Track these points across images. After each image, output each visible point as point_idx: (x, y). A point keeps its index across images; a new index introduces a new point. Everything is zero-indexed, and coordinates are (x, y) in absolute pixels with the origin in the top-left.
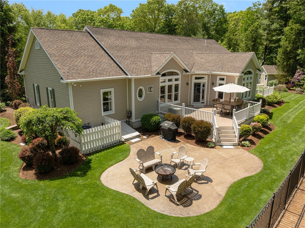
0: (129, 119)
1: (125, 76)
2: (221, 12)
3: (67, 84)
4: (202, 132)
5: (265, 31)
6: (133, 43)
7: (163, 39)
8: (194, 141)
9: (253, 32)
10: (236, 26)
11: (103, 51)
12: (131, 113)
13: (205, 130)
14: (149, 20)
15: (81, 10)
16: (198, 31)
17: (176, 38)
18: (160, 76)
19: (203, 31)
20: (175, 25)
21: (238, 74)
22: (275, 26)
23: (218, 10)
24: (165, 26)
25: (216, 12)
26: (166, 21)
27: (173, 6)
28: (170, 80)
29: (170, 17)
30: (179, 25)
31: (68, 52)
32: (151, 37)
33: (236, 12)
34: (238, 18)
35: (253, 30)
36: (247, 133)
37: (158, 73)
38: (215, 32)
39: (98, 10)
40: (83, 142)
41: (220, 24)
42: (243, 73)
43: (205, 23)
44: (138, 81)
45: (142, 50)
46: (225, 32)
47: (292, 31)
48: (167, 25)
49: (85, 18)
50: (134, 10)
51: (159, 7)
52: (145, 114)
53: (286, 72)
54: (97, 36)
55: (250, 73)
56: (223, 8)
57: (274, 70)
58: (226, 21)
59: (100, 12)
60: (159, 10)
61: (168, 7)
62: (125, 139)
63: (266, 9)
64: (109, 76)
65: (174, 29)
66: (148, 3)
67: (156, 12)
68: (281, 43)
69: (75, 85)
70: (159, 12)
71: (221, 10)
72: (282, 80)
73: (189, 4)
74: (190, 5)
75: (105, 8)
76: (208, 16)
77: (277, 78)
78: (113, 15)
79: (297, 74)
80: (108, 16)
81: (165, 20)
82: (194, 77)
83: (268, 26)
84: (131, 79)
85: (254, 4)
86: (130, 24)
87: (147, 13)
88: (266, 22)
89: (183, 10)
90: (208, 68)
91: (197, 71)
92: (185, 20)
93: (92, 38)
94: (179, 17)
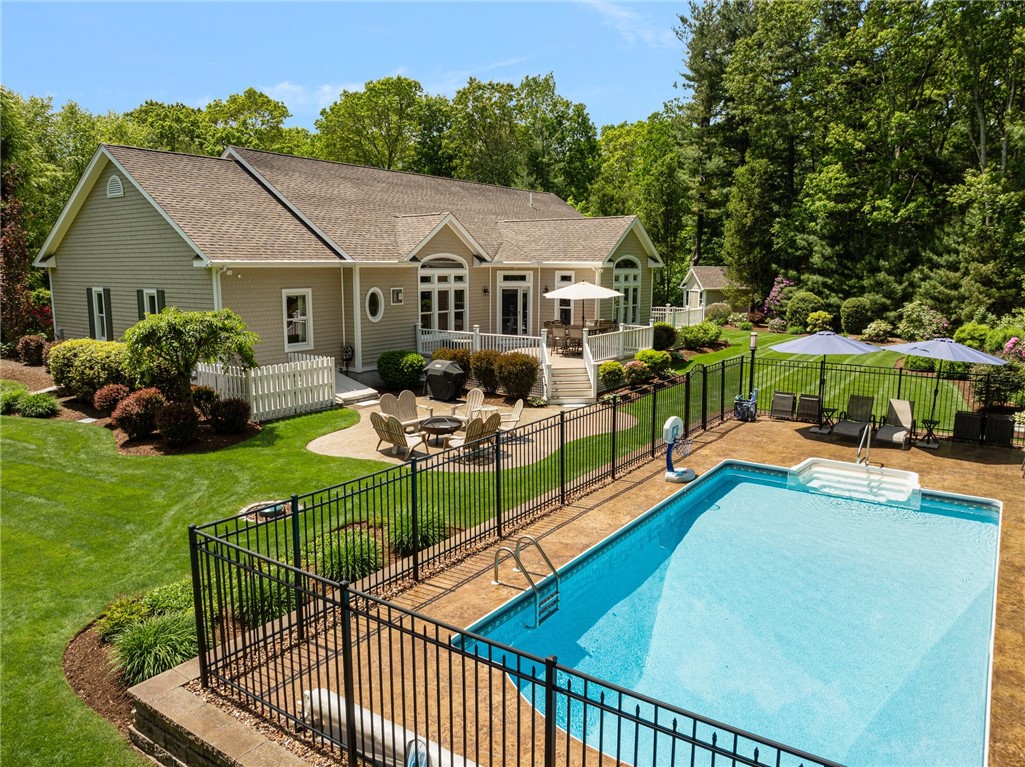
0: (347, 367)
1: (338, 261)
2: (579, 124)
3: (209, 270)
4: (516, 375)
5: (694, 176)
6: (349, 191)
7: (421, 186)
8: (502, 400)
9: (661, 179)
10: (627, 165)
11: (280, 206)
12: (353, 351)
13: (523, 370)
14: (372, 140)
15: (152, 104)
16: (517, 174)
17: (454, 186)
18: (419, 265)
19: (530, 174)
20: (451, 158)
21: (599, 264)
22: (715, 163)
23: (571, 118)
24: (421, 158)
25: (567, 124)
26: (423, 144)
27: (443, 101)
28: (443, 279)
29: (435, 134)
30: (460, 157)
31: (202, 204)
32: (390, 180)
33: (625, 124)
34: (633, 143)
35: (662, 174)
36: (614, 376)
37: (415, 259)
38: (563, 177)
39: (210, 107)
40: (254, 394)
41: (579, 156)
42: (610, 260)
43: (536, 153)
44: (369, 273)
45: (372, 206)
46: (591, 179)
47: (753, 175)
48: (426, 155)
49: (170, 127)
50: (328, 110)
51: (401, 105)
52: (386, 351)
53: (747, 281)
54: (261, 171)
55: (629, 264)
56: (585, 112)
57: (720, 278)
58: (593, 148)
59: (217, 112)
60: (400, 112)
61: (429, 106)
62: (344, 400)
63: (695, 119)
64: (303, 258)
65: (446, 169)
66: (371, 90)
67: (394, 118)
68: (732, 206)
69: (229, 273)
70: (401, 118)
71: (579, 117)
72: (738, 304)
73: (490, 99)
74: (493, 102)
75: (233, 100)
76: (542, 133)
77: (727, 298)
78: (257, 122)
79: (776, 288)
80: (244, 123)
81: (419, 143)
82: (500, 275)
83: (699, 161)
84: (352, 269)
85: (666, 106)
86: (314, 152)
87: (367, 121)
88: (692, 152)
89: (472, 116)
90: (533, 254)
91: (507, 261)
92: (480, 143)
93: (247, 176)
94: (462, 134)
